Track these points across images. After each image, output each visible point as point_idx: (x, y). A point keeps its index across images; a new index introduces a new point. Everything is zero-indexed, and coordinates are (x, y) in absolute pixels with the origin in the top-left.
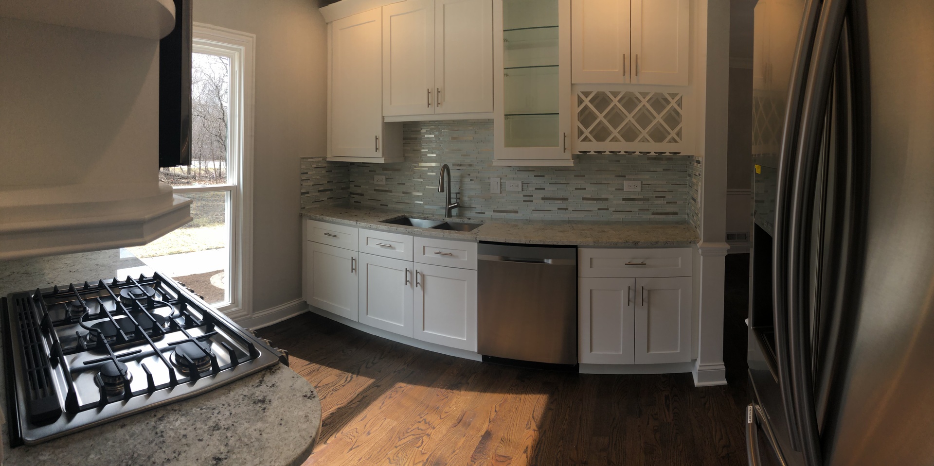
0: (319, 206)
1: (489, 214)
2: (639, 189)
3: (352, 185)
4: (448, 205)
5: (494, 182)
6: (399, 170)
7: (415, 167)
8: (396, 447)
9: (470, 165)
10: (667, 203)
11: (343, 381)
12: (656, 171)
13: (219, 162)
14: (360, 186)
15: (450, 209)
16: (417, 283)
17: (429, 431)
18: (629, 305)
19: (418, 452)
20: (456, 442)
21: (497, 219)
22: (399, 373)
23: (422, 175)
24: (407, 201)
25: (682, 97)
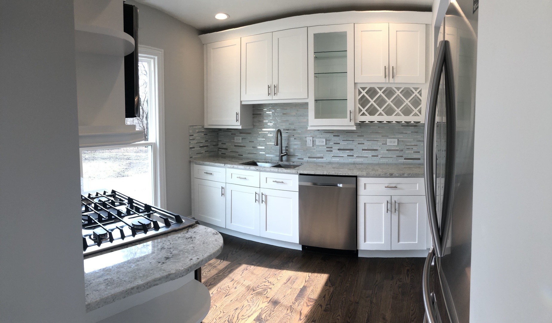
0: (200, 156)
1: (306, 159)
2: (396, 144)
3: (220, 143)
4: (281, 154)
5: (309, 140)
6: (250, 133)
7: (260, 131)
8: (252, 294)
9: (294, 130)
10: (414, 152)
12: (407, 133)
14: (225, 144)
15: (282, 156)
16: (262, 201)
17: (270, 287)
18: (387, 213)
19: (265, 297)
20: (286, 292)
21: (310, 162)
22: (252, 257)
23: (265, 136)
24: (255, 152)
25: (421, 89)
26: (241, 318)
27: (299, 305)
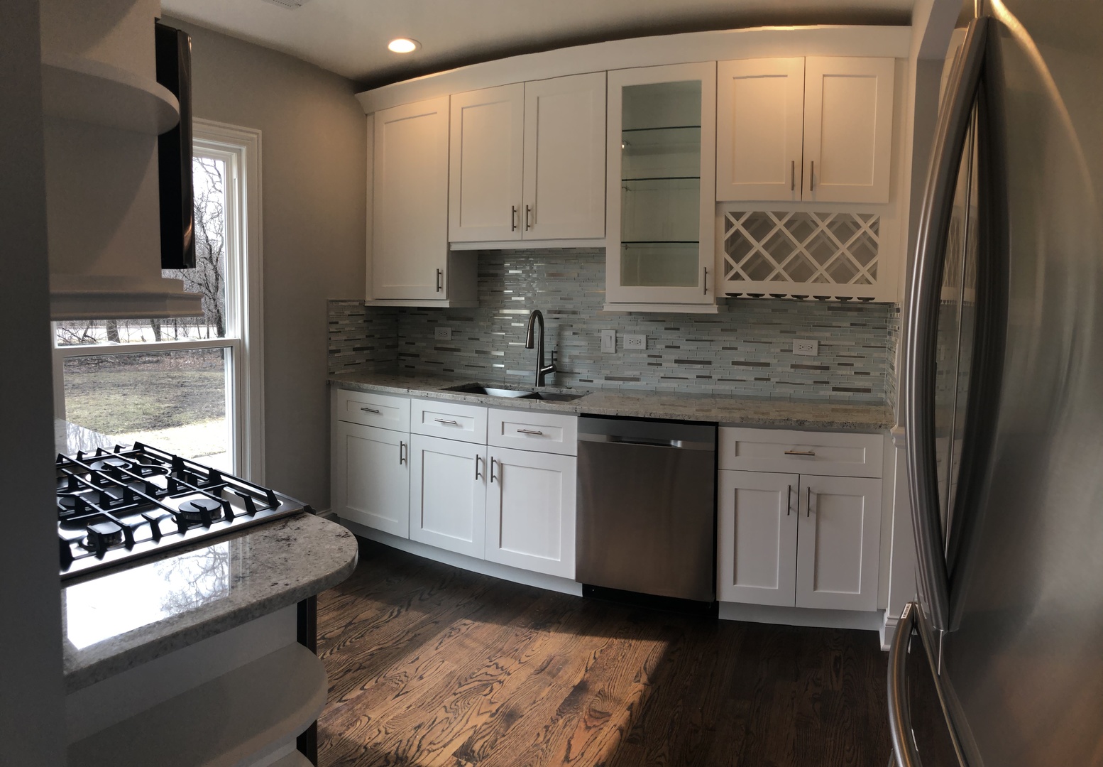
0: (354, 371)
1: (599, 382)
2: (814, 352)
3: (402, 343)
4: (540, 369)
5: (607, 338)
6: (471, 319)
7: (495, 315)
8: (455, 694)
9: (574, 313)
10: (855, 373)
11: (386, 617)
12: (840, 327)
13: (206, 328)
14: (414, 344)
15: (542, 375)
16: (492, 477)
17: (501, 678)
18: (788, 514)
19: (485, 701)
20: (538, 693)
21: (609, 390)
22: (464, 606)
23: (504, 326)
24: (481, 364)
25: (878, 219)
26: (428, 748)
27: (566, 725)
